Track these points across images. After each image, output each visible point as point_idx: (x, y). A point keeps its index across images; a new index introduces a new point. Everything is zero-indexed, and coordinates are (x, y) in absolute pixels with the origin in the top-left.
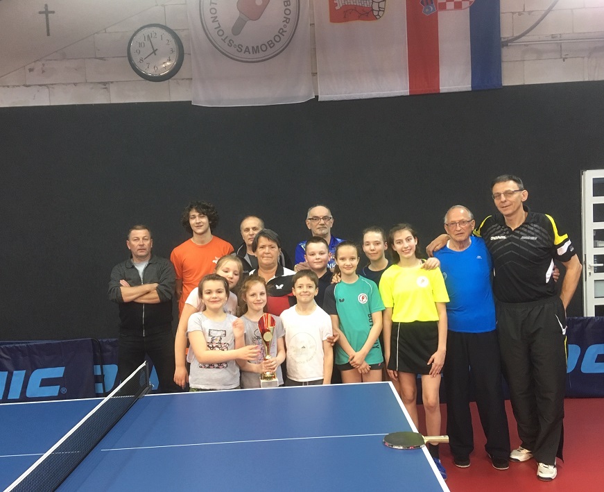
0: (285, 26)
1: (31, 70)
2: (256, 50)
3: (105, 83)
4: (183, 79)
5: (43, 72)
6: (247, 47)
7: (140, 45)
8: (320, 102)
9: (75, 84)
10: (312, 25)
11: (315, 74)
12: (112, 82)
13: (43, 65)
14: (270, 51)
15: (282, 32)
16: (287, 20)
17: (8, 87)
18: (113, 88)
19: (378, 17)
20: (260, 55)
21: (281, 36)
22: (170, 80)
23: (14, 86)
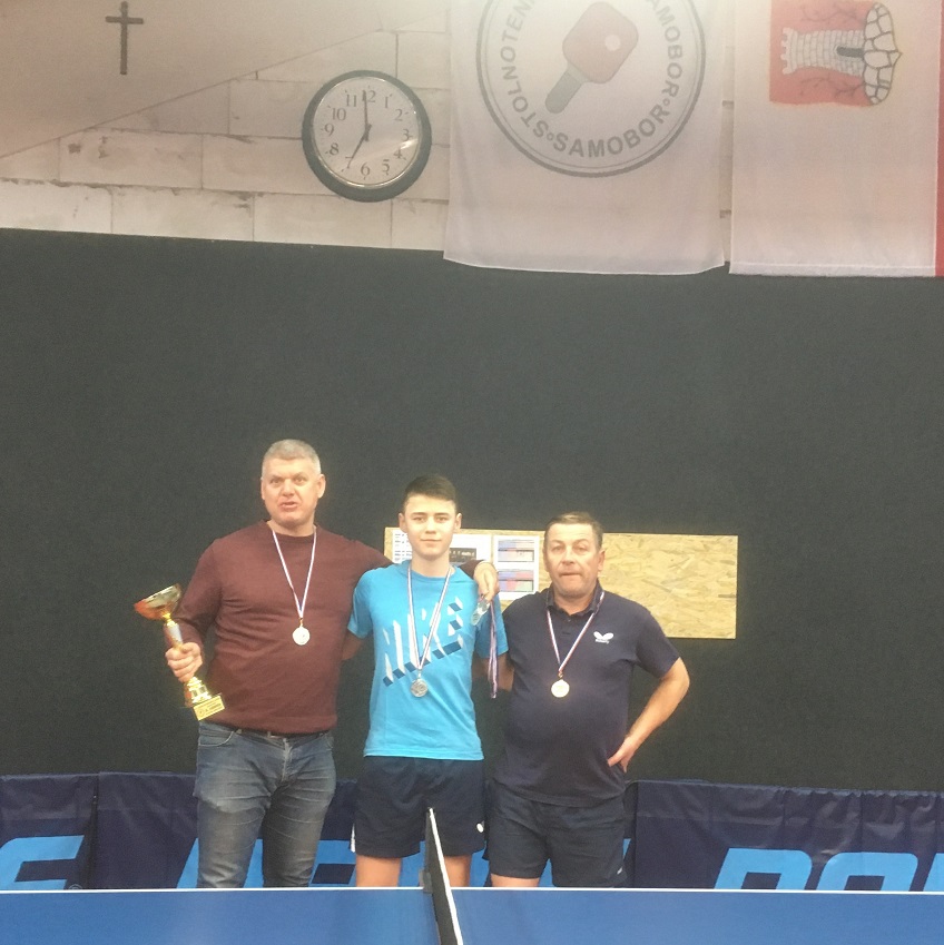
0: (667, 102)
1: (75, 149)
2: (596, 149)
3: (244, 195)
4: (425, 201)
5: (103, 155)
6: (578, 142)
7: (336, 115)
8: (733, 275)
9: (175, 191)
10: (729, 104)
11: (726, 213)
12: (261, 194)
13: (104, 140)
14: (629, 155)
15: (659, 113)
16: (672, 89)
17: (15, 181)
18: (262, 208)
19: (874, 100)
20: (606, 161)
21: (655, 122)
22: (395, 200)
23: (28, 182)
